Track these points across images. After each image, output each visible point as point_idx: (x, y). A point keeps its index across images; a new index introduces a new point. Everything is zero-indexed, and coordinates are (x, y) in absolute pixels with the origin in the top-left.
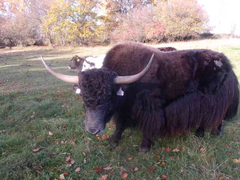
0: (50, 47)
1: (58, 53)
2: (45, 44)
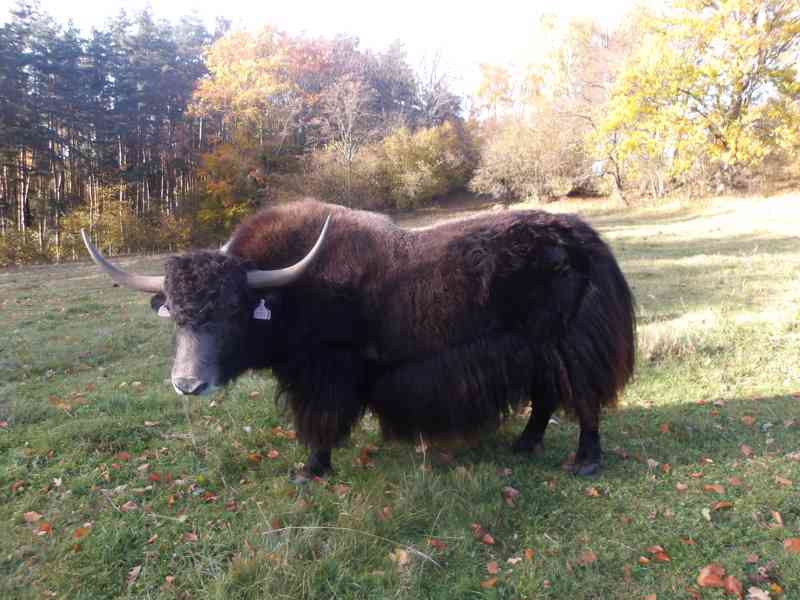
0: (615, 201)
2: (600, 193)
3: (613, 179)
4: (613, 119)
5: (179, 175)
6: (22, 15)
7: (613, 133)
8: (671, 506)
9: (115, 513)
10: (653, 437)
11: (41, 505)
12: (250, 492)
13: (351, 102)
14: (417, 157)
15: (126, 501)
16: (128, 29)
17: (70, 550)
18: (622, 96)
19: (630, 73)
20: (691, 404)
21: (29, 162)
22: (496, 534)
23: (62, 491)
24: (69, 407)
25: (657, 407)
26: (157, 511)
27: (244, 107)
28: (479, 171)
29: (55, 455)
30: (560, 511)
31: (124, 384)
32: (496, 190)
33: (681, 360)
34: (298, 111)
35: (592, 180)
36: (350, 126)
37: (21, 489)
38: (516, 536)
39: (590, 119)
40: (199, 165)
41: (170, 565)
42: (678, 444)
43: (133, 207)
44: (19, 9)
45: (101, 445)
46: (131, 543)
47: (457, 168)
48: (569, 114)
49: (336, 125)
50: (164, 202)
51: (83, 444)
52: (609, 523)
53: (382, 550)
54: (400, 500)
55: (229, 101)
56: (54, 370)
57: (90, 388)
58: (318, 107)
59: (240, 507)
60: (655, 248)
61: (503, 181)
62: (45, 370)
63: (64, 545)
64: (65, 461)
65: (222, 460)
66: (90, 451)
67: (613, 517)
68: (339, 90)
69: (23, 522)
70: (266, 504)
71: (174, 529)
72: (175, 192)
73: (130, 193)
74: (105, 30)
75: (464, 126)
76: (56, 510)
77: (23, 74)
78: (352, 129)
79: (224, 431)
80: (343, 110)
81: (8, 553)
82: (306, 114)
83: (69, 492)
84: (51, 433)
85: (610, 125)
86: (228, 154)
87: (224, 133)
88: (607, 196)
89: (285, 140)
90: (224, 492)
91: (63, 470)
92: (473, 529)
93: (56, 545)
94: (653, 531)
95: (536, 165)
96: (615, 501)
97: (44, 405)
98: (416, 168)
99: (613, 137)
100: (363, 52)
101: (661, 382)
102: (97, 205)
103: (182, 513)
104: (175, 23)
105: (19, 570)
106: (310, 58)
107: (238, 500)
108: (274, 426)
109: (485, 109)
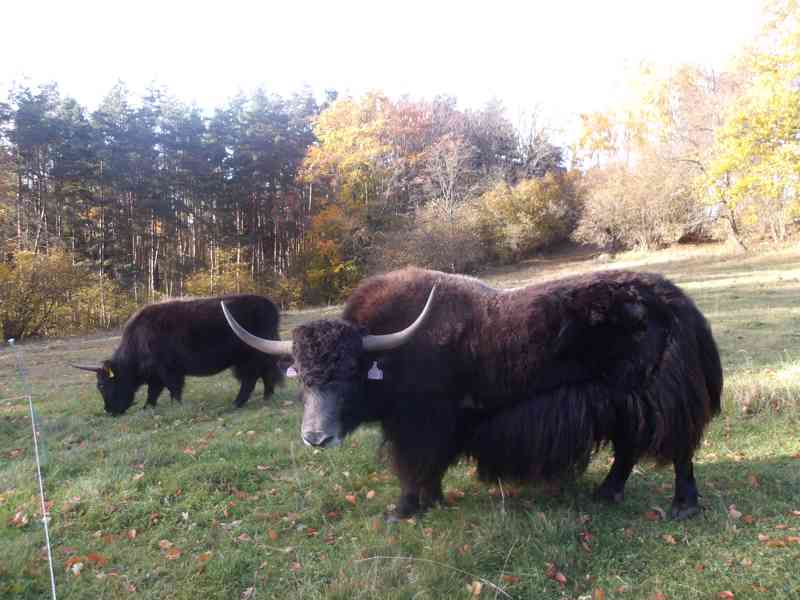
0: (732, 245)
1: (764, 265)
2: (713, 238)
3: (727, 223)
4: (724, 162)
5: (290, 236)
6: (152, 99)
7: (726, 176)
8: (748, 555)
9: (232, 543)
10: (738, 489)
11: (172, 535)
12: (346, 529)
13: (452, 161)
14: (518, 210)
15: (241, 533)
16: (245, 105)
17: (195, 573)
18: (731, 138)
19: (740, 115)
20: (784, 457)
21: (159, 230)
22: (568, 573)
23: (188, 523)
24: (194, 452)
25: (747, 460)
26: (267, 543)
27: (350, 170)
28: (582, 221)
29: (182, 493)
30: (634, 556)
31: (239, 433)
32: (601, 239)
33: (780, 413)
34: (400, 171)
35: (705, 226)
36: (452, 183)
37: (156, 521)
38: (588, 576)
39: (698, 163)
40: (309, 227)
41: (277, 587)
42: (765, 497)
43: (249, 268)
44: (149, 95)
45: (220, 486)
46: (244, 568)
47: (561, 218)
48: (677, 160)
49: (438, 183)
50: (277, 263)
51: (205, 483)
52: (683, 569)
53: (460, 581)
54: (479, 539)
55: (335, 166)
56: (181, 419)
57: (211, 436)
58: (420, 167)
59: (337, 542)
60: (772, 296)
61: (608, 231)
62: (173, 420)
63: (191, 568)
64: (191, 498)
65: (323, 500)
66: (211, 491)
67: (687, 563)
68: (440, 150)
69: (157, 547)
70: (359, 539)
71: (280, 558)
72: (287, 253)
73: (247, 257)
74: (225, 108)
75: (565, 177)
76: (184, 540)
77: (155, 151)
78: (454, 186)
79: (325, 475)
80: (444, 168)
81: (146, 572)
82: (408, 173)
83: (194, 524)
84: (180, 475)
85: (721, 168)
86: (335, 215)
87: (331, 196)
88: (723, 241)
89: (388, 200)
90: (324, 528)
91: (190, 506)
92: (545, 568)
93: (184, 567)
94: (727, 578)
95: (642, 212)
96: (692, 548)
97: (173, 450)
98: (517, 221)
99: (725, 180)
100: (463, 112)
101: (755, 434)
102: (218, 267)
103: (288, 545)
104: (287, 97)
105: (156, 585)
106: (411, 120)
107: (336, 535)
108: (370, 472)
109: (587, 159)
